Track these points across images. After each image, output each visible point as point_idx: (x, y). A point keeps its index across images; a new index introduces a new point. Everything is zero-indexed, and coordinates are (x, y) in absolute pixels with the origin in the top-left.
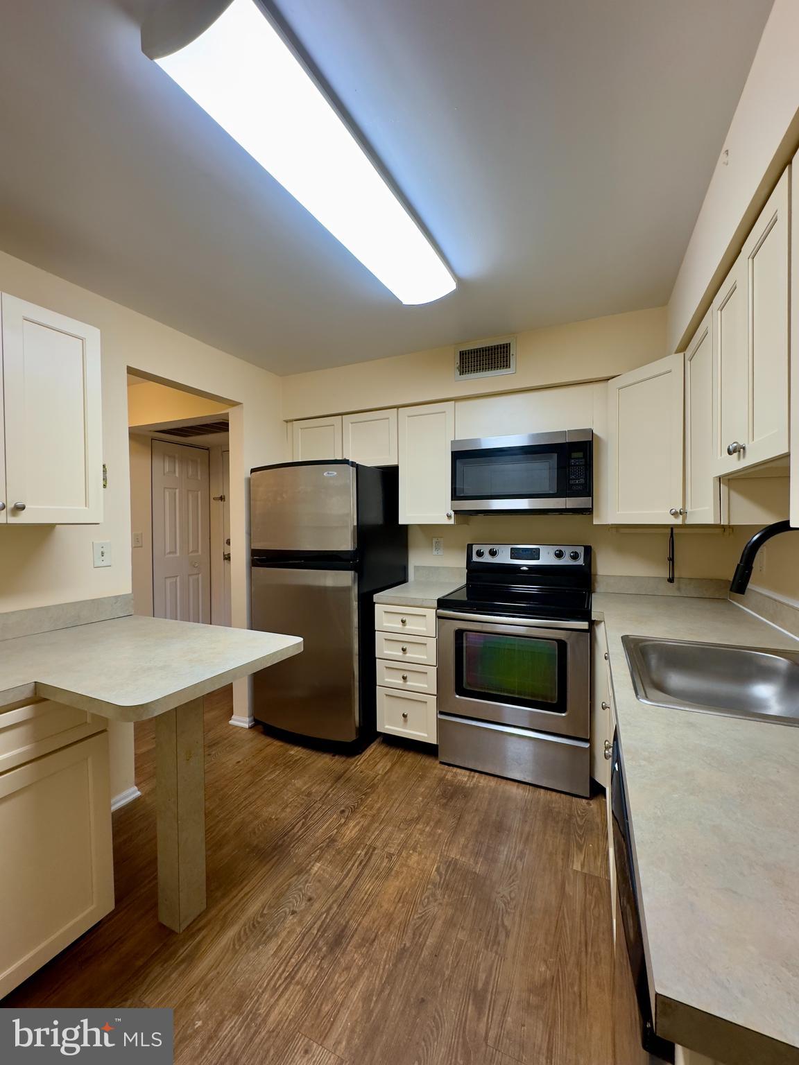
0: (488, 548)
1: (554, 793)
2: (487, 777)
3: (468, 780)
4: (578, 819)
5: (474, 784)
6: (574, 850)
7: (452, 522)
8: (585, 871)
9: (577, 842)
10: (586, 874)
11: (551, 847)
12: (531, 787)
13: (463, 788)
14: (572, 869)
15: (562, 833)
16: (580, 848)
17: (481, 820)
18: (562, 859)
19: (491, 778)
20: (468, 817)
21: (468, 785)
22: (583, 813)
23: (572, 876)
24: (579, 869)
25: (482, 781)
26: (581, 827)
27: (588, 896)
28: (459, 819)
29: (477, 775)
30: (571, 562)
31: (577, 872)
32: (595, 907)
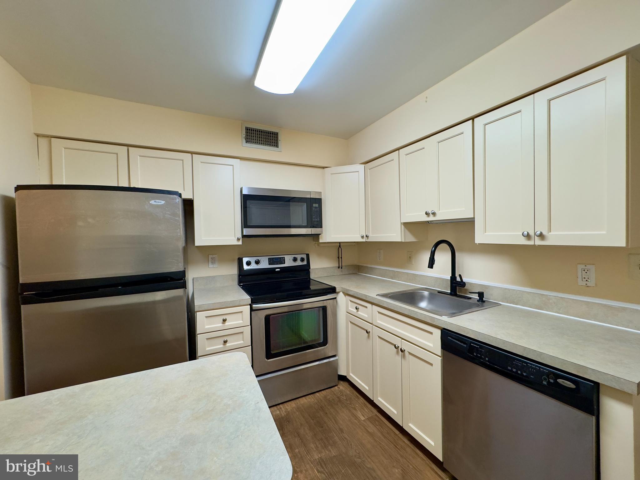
0: (255, 259)
1: (323, 392)
2: (287, 403)
3: (279, 411)
4: (341, 397)
5: (285, 412)
6: (354, 411)
7: (240, 243)
8: (366, 417)
9: (352, 407)
10: (367, 418)
11: (347, 418)
12: (311, 395)
13: (282, 418)
14: (362, 420)
15: (343, 408)
16: (355, 409)
17: (309, 428)
18: (355, 419)
19: (290, 403)
20: (302, 431)
21: (283, 415)
22: (341, 393)
23: (365, 423)
24: (364, 419)
25: (287, 407)
26: (346, 400)
27: (377, 427)
28: (299, 435)
29: (281, 406)
30: (301, 263)
31: (365, 420)
32: (383, 430)
